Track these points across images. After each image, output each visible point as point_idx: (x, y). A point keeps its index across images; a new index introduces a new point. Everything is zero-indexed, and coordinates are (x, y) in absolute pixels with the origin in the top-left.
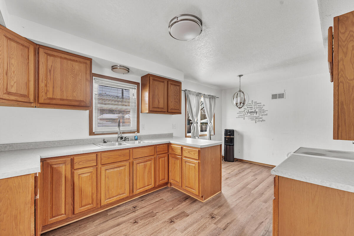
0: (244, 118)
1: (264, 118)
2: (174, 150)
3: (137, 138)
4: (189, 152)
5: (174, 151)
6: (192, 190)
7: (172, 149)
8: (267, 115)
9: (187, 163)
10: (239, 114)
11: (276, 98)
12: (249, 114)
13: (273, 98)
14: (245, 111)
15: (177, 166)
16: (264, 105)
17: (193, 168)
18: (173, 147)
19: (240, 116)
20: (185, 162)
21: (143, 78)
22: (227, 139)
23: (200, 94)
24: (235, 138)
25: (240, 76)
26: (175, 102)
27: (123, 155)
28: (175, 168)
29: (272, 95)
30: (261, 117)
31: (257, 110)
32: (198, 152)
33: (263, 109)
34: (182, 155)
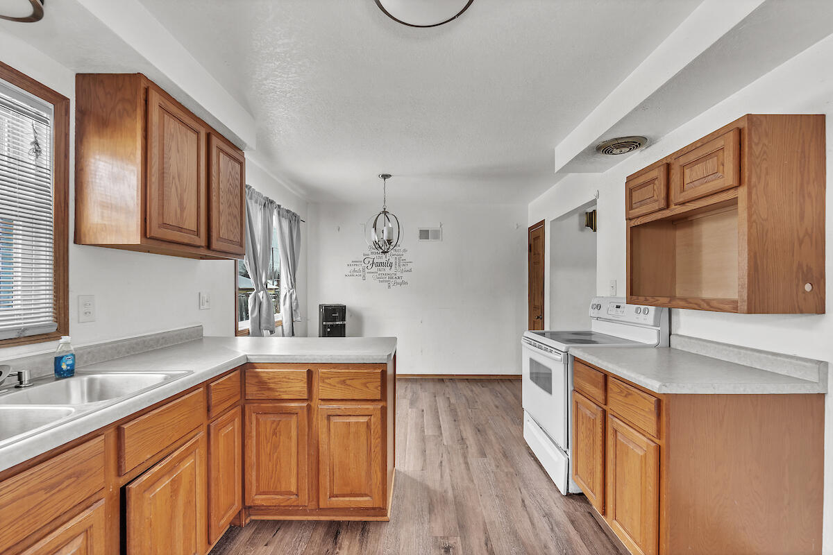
0: (364, 276)
1: (406, 277)
2: (272, 386)
3: (72, 366)
4: (343, 382)
5: (269, 389)
6: (358, 499)
7: (262, 384)
8: (410, 271)
9: (335, 420)
10: (352, 268)
11: (427, 238)
12: (375, 269)
13: (421, 237)
14: (366, 261)
15: (290, 438)
16: (405, 251)
17: (363, 429)
18: (265, 377)
19: (354, 271)
20: (329, 417)
21: (84, 81)
22: (329, 330)
23: (272, 202)
24: (347, 326)
25: (385, 177)
26: (229, 214)
27: (69, 477)
28: (276, 447)
29: (420, 231)
30: (399, 274)
31: (392, 260)
32: (379, 376)
33: (403, 258)
34: (310, 398)
